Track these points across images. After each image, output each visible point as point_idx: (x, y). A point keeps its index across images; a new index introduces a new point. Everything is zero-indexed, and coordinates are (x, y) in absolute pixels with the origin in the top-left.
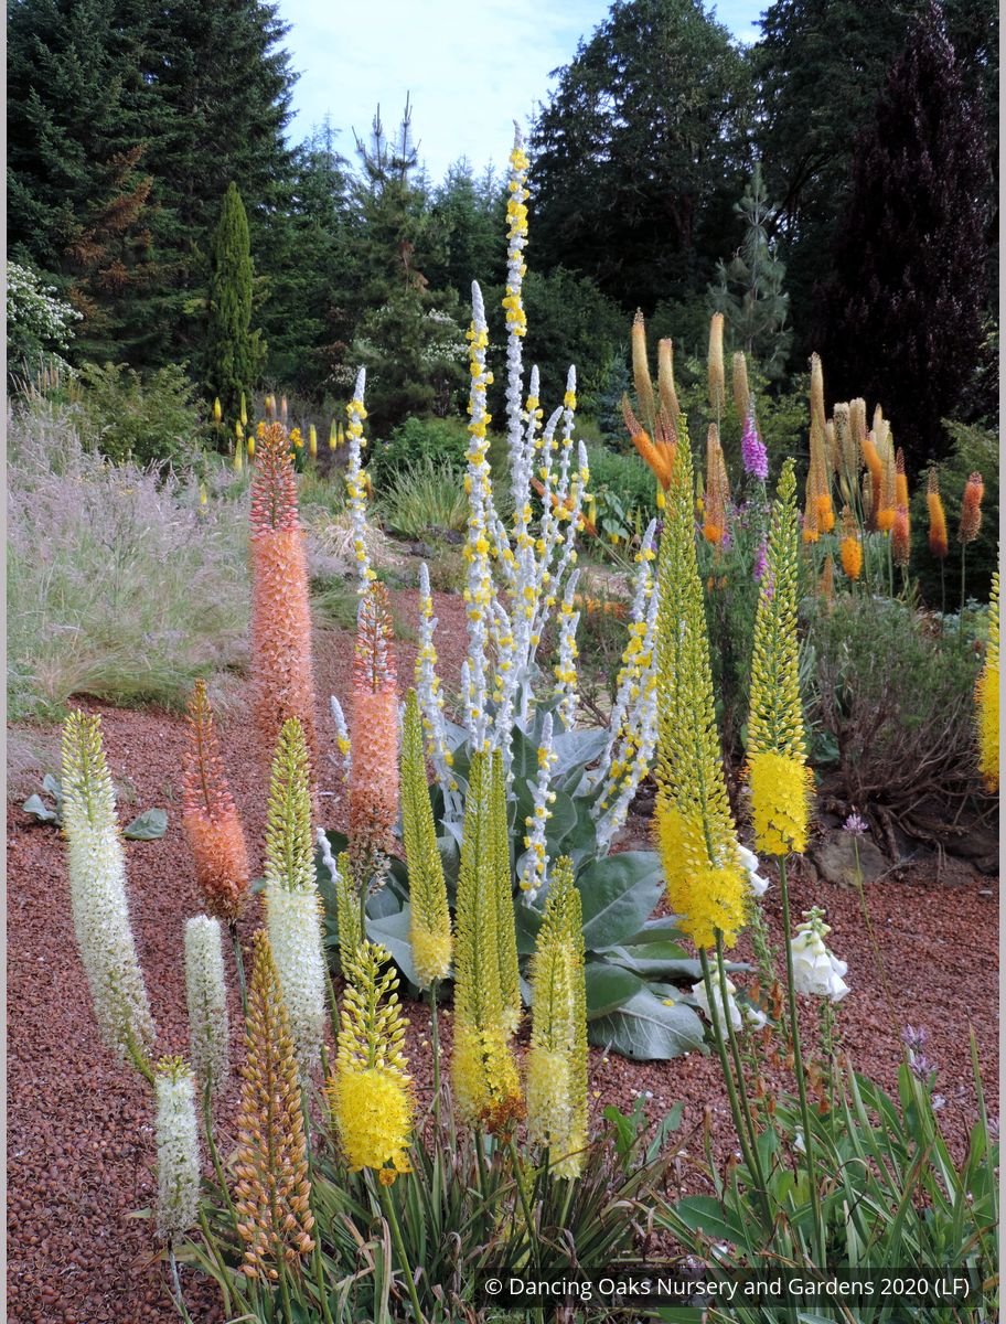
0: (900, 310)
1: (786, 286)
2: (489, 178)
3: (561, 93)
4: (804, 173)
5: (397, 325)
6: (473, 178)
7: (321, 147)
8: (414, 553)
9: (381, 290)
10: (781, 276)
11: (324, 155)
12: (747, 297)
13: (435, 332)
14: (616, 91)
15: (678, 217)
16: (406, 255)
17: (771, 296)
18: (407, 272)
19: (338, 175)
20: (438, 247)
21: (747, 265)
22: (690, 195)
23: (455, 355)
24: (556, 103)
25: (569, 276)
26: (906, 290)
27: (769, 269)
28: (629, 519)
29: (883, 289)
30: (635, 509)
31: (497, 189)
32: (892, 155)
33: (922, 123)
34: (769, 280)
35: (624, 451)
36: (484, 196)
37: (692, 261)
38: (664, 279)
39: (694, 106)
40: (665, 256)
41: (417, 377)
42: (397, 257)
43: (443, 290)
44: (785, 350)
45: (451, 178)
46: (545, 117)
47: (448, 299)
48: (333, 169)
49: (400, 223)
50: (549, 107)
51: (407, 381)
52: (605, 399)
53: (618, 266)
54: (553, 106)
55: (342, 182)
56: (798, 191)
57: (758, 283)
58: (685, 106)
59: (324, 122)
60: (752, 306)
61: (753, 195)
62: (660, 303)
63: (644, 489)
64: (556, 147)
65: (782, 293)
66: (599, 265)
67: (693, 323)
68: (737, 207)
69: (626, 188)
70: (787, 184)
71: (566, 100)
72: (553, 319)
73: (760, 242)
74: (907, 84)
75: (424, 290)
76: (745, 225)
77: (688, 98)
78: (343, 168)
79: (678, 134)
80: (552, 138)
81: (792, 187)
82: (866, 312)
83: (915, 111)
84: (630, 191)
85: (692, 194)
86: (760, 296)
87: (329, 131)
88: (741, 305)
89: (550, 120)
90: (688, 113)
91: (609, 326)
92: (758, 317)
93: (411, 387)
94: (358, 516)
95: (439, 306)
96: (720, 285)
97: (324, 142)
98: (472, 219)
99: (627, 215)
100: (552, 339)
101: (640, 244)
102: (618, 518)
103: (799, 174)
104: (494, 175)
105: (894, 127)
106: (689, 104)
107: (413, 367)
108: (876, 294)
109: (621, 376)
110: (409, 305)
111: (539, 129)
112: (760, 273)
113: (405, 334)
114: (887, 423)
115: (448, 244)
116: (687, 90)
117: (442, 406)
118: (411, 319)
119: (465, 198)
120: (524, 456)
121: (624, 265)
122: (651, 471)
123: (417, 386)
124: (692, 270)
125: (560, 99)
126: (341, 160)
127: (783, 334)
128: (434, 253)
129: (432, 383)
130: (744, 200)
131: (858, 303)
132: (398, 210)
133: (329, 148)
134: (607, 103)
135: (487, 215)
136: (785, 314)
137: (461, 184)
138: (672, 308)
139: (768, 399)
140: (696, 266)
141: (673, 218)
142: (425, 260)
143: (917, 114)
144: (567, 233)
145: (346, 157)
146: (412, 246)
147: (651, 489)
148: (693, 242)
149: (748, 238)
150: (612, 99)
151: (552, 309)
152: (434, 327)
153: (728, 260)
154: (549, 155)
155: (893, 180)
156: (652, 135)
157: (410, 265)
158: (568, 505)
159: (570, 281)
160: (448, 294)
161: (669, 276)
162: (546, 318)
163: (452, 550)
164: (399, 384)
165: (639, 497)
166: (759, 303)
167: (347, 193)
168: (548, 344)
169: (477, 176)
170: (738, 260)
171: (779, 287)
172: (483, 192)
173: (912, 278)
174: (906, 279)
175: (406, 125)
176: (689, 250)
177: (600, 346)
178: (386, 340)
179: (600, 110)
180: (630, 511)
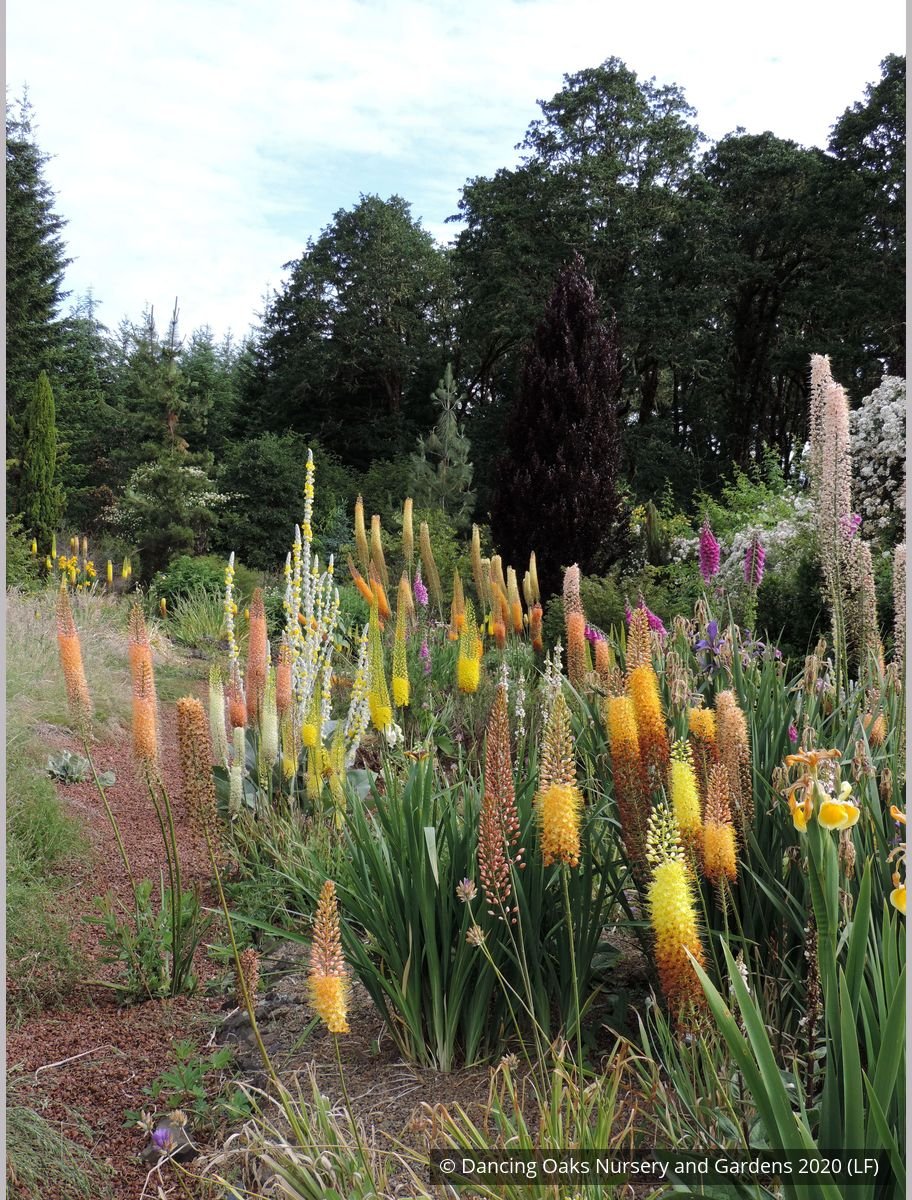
0: (554, 479)
1: (471, 457)
2: (228, 344)
3: (292, 283)
4: (494, 353)
5: (165, 479)
6: (213, 343)
7: (84, 315)
8: (195, 657)
9: (152, 451)
10: (467, 449)
11: (86, 322)
12: (441, 464)
13: (195, 485)
14: (338, 283)
15: (389, 388)
16: (172, 424)
17: (460, 465)
18: (172, 437)
19: (98, 339)
20: (199, 419)
21: (441, 440)
22: (400, 370)
23: (206, 501)
24: (288, 290)
25: (299, 438)
26: (559, 464)
27: (457, 444)
28: (350, 634)
29: (541, 464)
30: (354, 627)
31: (235, 353)
32: (549, 363)
33: (571, 341)
34: (457, 452)
35: (345, 583)
36: (222, 359)
37: (401, 423)
38: (377, 438)
39: (403, 296)
40: (378, 418)
41: (178, 520)
42: (164, 426)
43: (202, 453)
44: (470, 505)
45: (195, 342)
46: (279, 302)
47: (205, 460)
48: (94, 334)
49: (169, 399)
50: (282, 294)
51: (172, 524)
52: (329, 541)
53: (339, 425)
54: (286, 293)
55: (101, 346)
56: (489, 367)
57: (449, 454)
58: (395, 296)
59: (87, 294)
60: (445, 472)
61: (445, 387)
62: (374, 461)
63: (360, 612)
64: (287, 327)
65: (468, 462)
66: (323, 424)
67: (400, 478)
68: (433, 396)
69: (346, 363)
70: (480, 360)
71: (296, 289)
72: (287, 474)
73: (449, 422)
74: (559, 312)
75: (186, 452)
76: (441, 409)
77: (398, 290)
78: (102, 334)
79: (389, 320)
80: (284, 319)
81: (484, 363)
82: (529, 480)
83: (565, 332)
84: (350, 365)
85: (401, 369)
86: (451, 463)
87: (91, 302)
88: (436, 471)
89: (283, 305)
90: (397, 303)
91: (332, 479)
92: (449, 481)
93: (174, 528)
94: (230, 620)
95: (198, 464)
96: (420, 455)
97: (86, 311)
98: (213, 378)
99: (346, 383)
100: (286, 490)
101: (356, 408)
102: (341, 633)
103: (490, 353)
104: (232, 342)
105: (549, 343)
106: (399, 295)
107: (177, 513)
108: (537, 467)
109: (343, 523)
110: (174, 464)
111: (274, 311)
112: (451, 446)
113: (171, 487)
114: (514, 571)
115: (206, 416)
116: (398, 286)
117: (201, 544)
118: (175, 475)
119: (207, 360)
120: (311, 594)
121: (343, 424)
122: (365, 599)
123: (179, 528)
124: (400, 431)
125: (292, 288)
126: (101, 327)
127: (469, 493)
128: (195, 423)
129: (190, 526)
130: (439, 390)
131: (523, 473)
132: (166, 389)
133: (90, 316)
134: (331, 293)
135: (225, 376)
136: (471, 478)
137: (203, 348)
138: (382, 465)
139: (456, 544)
140: (404, 428)
141: (385, 388)
142: (187, 429)
143: (567, 334)
144: (296, 397)
145: (105, 324)
146: (176, 417)
147: (366, 612)
148: (402, 407)
149: (441, 420)
150: (335, 289)
151: (286, 465)
152: (194, 481)
153: (426, 436)
154: (282, 333)
155: (547, 383)
156: (368, 319)
157: (176, 432)
158: (330, 616)
159: (301, 443)
160: (205, 456)
161: (382, 436)
162: (281, 472)
163: (222, 654)
164: (164, 525)
165: (357, 618)
166: (451, 469)
167: (105, 355)
168: (282, 493)
169: (217, 341)
170: (434, 437)
171: (466, 458)
172: (222, 355)
173: (563, 456)
174: (559, 457)
175: (174, 323)
176: (398, 415)
177: (324, 496)
178: (155, 491)
179: (326, 298)
180: (350, 629)
